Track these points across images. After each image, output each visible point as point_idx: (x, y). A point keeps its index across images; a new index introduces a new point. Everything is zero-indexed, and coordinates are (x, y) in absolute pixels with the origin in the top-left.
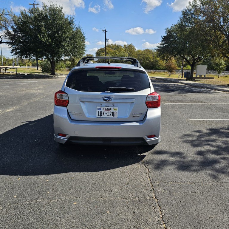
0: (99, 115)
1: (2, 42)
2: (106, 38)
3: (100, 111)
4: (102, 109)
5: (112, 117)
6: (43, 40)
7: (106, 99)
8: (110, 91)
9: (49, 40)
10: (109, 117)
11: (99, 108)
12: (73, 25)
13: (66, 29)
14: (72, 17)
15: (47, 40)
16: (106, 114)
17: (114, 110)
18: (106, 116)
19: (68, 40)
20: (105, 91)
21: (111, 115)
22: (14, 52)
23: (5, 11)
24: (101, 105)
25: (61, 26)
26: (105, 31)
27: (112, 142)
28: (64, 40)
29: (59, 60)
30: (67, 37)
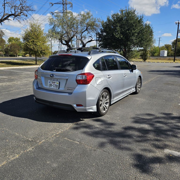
0: (49, 86)
1: (92, 40)
2: (179, 29)
3: (50, 83)
4: (51, 82)
5: (55, 88)
6: (117, 37)
7: (51, 75)
8: (55, 71)
9: (121, 36)
10: (54, 88)
11: (50, 81)
12: (142, 22)
13: (135, 26)
14: (142, 16)
15: (120, 36)
16: (53, 86)
17: (57, 83)
18: (52, 87)
19: (136, 34)
20: (53, 71)
21: (55, 87)
22: (100, 47)
23: (96, 19)
24: (51, 79)
25: (132, 24)
26: (179, 23)
27: (54, 105)
28: (133, 35)
29: (130, 51)
30: (135, 33)
